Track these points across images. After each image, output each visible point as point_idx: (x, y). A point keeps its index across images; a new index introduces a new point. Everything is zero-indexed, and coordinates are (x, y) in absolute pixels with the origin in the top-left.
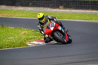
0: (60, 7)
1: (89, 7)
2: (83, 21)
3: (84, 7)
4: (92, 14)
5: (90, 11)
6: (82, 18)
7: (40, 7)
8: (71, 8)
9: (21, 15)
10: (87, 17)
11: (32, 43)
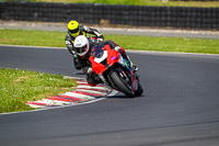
0: (102, 21)
1: (166, 21)
2: (153, 52)
3: (156, 21)
4: (172, 37)
5: (168, 31)
6: (150, 46)
7: (56, 21)
8: (125, 24)
9: (14, 40)
10: (162, 45)
11: (39, 102)
